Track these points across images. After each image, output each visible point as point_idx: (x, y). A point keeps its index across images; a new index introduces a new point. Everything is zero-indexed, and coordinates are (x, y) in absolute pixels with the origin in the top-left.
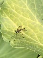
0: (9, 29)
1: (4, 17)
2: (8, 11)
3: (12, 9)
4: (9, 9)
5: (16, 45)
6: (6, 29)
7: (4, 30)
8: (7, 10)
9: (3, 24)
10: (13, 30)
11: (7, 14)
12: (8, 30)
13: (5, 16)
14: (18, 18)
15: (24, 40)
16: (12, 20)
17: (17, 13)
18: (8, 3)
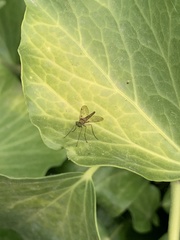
0: (50, 112)
1: (34, 83)
2: (40, 66)
3: (47, 60)
4: (40, 59)
5: (82, 157)
6: (44, 114)
7: (40, 118)
8: (35, 62)
9: (35, 101)
10: (62, 114)
11: (40, 73)
12: (49, 117)
13: (35, 80)
14: (67, 83)
15: (95, 142)
16: (55, 89)
17: (61, 69)
18: (35, 43)
